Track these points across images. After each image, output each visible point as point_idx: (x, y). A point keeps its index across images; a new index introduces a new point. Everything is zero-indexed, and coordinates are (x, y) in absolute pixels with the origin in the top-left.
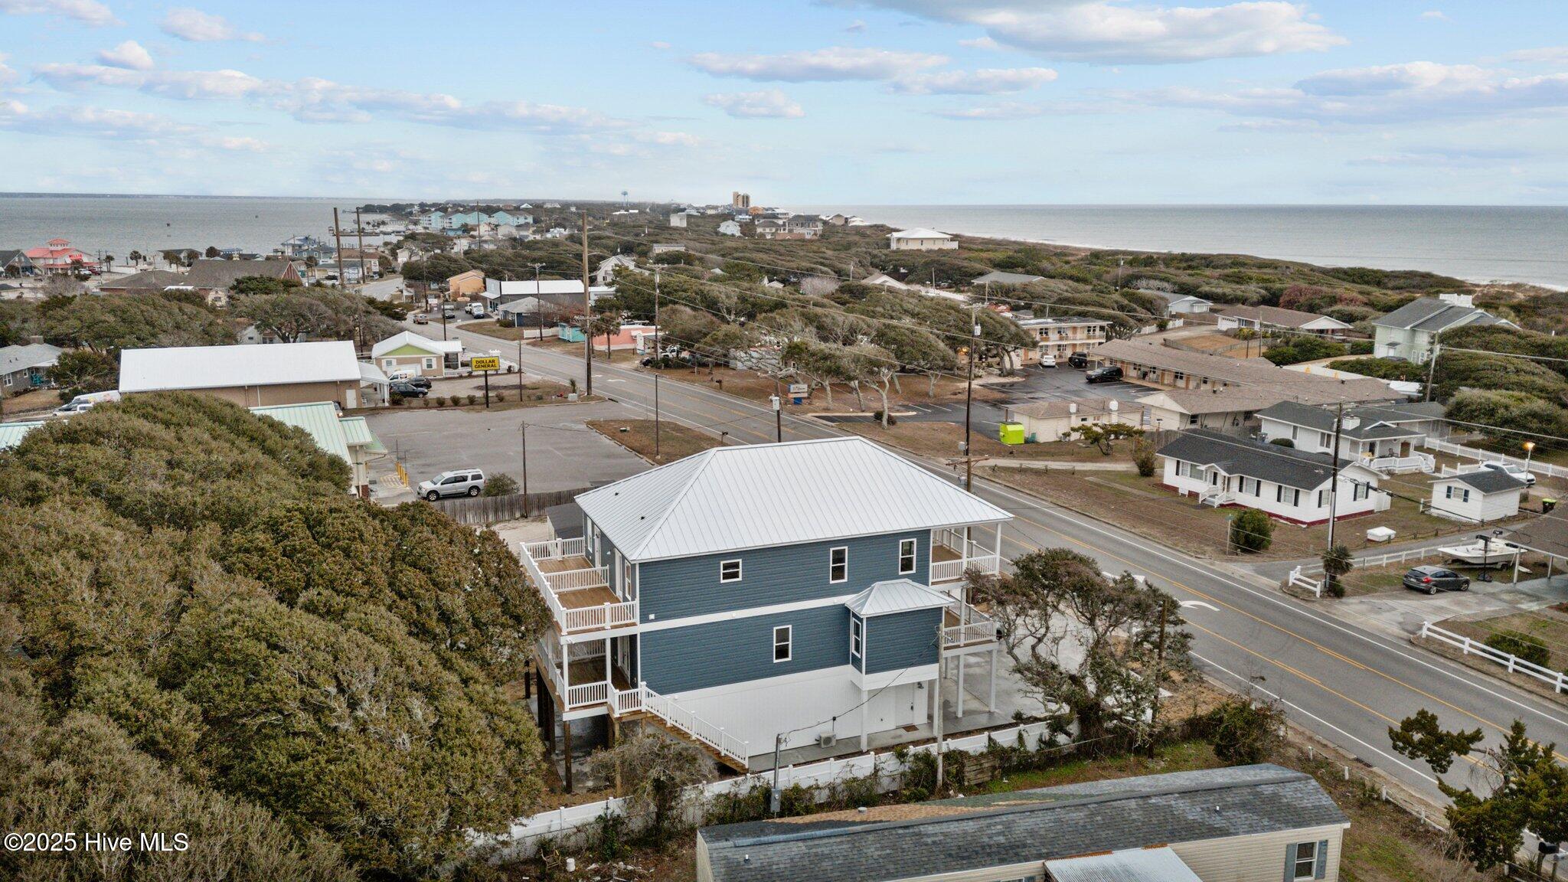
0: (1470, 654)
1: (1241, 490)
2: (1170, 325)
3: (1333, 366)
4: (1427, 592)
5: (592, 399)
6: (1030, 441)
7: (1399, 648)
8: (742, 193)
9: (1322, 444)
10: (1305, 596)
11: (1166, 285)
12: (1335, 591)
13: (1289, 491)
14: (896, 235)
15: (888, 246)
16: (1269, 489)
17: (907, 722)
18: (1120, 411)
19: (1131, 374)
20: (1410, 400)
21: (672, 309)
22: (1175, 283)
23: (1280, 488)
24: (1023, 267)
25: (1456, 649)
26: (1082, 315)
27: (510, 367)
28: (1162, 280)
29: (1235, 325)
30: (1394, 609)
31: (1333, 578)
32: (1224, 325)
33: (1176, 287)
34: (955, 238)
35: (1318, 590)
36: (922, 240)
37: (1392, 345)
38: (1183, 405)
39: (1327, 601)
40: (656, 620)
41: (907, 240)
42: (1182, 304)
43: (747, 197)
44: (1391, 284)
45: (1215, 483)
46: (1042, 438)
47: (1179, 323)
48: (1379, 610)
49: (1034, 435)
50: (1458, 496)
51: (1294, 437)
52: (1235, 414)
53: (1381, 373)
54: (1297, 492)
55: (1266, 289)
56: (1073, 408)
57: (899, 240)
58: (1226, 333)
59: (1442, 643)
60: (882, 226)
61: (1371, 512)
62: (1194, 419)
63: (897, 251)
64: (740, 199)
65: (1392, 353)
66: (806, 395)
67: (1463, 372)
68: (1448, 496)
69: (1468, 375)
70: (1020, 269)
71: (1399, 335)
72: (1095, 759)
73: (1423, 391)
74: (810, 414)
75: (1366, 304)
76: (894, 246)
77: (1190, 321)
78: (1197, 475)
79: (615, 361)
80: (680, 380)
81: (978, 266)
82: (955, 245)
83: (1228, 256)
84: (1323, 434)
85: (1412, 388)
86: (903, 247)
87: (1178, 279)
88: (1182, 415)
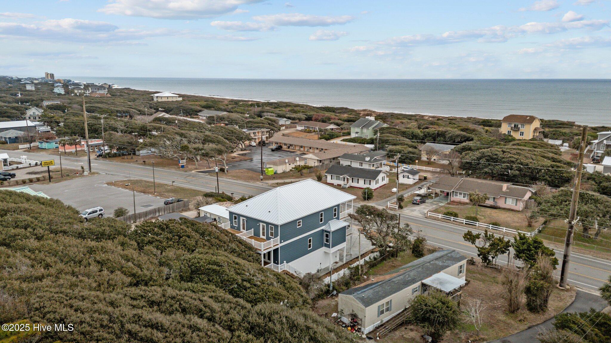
0: (441, 218)
1: (353, 182)
2: (281, 129)
3: (344, 140)
4: (418, 204)
5: (94, 173)
6: (275, 173)
7: (424, 219)
8: (49, 72)
9: (360, 166)
10: (394, 210)
11: (273, 114)
12: (401, 207)
13: (368, 181)
14: (156, 95)
15: (153, 100)
16: (361, 181)
17: (335, 261)
18: (299, 161)
19: (284, 147)
20: (372, 150)
21: (109, 133)
22: (276, 114)
23: (365, 180)
24: (213, 108)
25: (438, 217)
26: (258, 127)
27: (36, 163)
28: (271, 113)
29: (303, 128)
30: (415, 210)
31: (400, 203)
32: (299, 128)
33: (277, 115)
34: (180, 96)
35: (397, 208)
36: (168, 97)
37: (357, 133)
38: (318, 157)
39: (400, 210)
40: (284, 242)
41: (161, 97)
42: (282, 121)
43: (53, 75)
44: (338, 112)
45: (344, 181)
46: (279, 172)
47: (284, 128)
48: (413, 211)
49: (276, 171)
50: (406, 177)
51: (351, 164)
52: (330, 159)
53: (359, 142)
54: (370, 181)
55: (306, 115)
56: (287, 161)
57: (157, 97)
58: (301, 131)
59: (433, 217)
60: (129, 88)
61: (385, 184)
62: (320, 161)
63: (158, 102)
64: (49, 76)
65: (357, 135)
66: (185, 164)
67: (386, 141)
68: (403, 178)
69: (387, 142)
70: (213, 109)
71: (358, 130)
72: (386, 260)
73: (376, 147)
74: (193, 171)
75: (338, 119)
76: (155, 99)
77: (287, 127)
78: (338, 178)
79: (80, 156)
80: (121, 162)
81: (199, 108)
82: (181, 99)
83: (284, 103)
84: (360, 163)
85: (372, 146)
86: (160, 100)
87: (276, 112)
88: (318, 160)
